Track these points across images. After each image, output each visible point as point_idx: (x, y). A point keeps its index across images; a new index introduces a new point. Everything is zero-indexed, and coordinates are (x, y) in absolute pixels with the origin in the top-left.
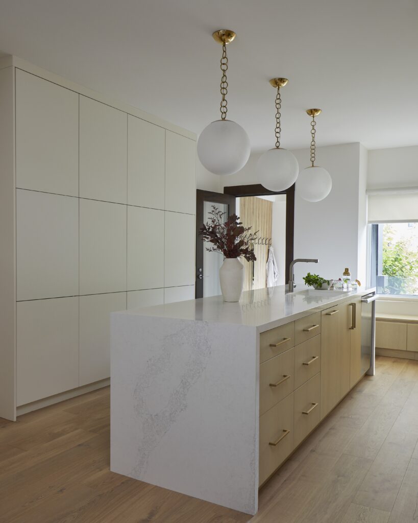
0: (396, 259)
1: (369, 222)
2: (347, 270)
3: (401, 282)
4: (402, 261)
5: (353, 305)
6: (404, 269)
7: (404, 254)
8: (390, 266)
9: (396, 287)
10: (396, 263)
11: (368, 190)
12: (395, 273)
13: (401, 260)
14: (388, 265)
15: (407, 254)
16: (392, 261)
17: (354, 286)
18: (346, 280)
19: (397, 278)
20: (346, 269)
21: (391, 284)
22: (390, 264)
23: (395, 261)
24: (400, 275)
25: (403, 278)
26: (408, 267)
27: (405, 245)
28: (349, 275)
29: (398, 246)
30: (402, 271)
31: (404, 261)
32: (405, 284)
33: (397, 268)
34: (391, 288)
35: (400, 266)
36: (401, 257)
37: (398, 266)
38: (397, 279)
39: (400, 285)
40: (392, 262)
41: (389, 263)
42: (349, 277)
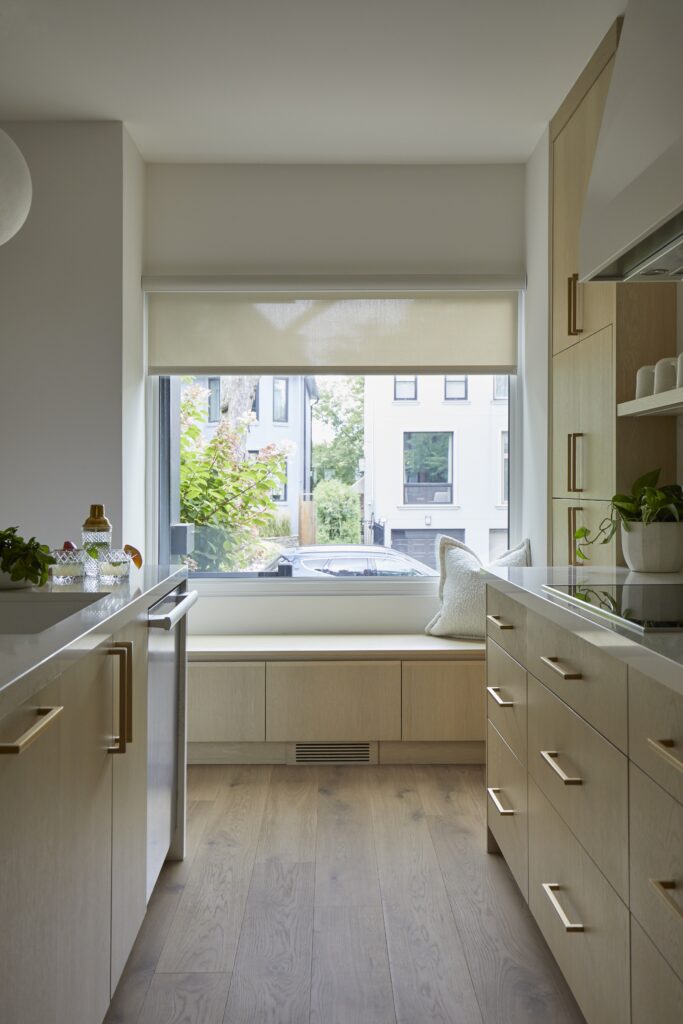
0: (210, 482)
1: (153, 370)
2: (96, 511)
3: (225, 540)
4: (224, 487)
5: (121, 653)
6: (228, 507)
7: (229, 470)
8: (196, 499)
9: (212, 552)
10: (210, 491)
11: (147, 278)
12: (208, 518)
13: (221, 483)
14: (190, 497)
15: (234, 470)
16: (201, 485)
17: (121, 569)
18: (94, 549)
19: (213, 530)
20: (94, 508)
21: (200, 544)
22: (197, 495)
23: (209, 487)
24: (221, 522)
25: (230, 530)
26: (238, 502)
27: (230, 448)
28: (106, 530)
29: (215, 449)
30: (224, 511)
31: (229, 487)
32: (233, 545)
33: (213, 505)
34: (199, 556)
35: (220, 497)
36: (220, 477)
37: (214, 499)
38: (215, 533)
39: (220, 547)
40: (201, 490)
41: (195, 492)
42: (104, 537)
